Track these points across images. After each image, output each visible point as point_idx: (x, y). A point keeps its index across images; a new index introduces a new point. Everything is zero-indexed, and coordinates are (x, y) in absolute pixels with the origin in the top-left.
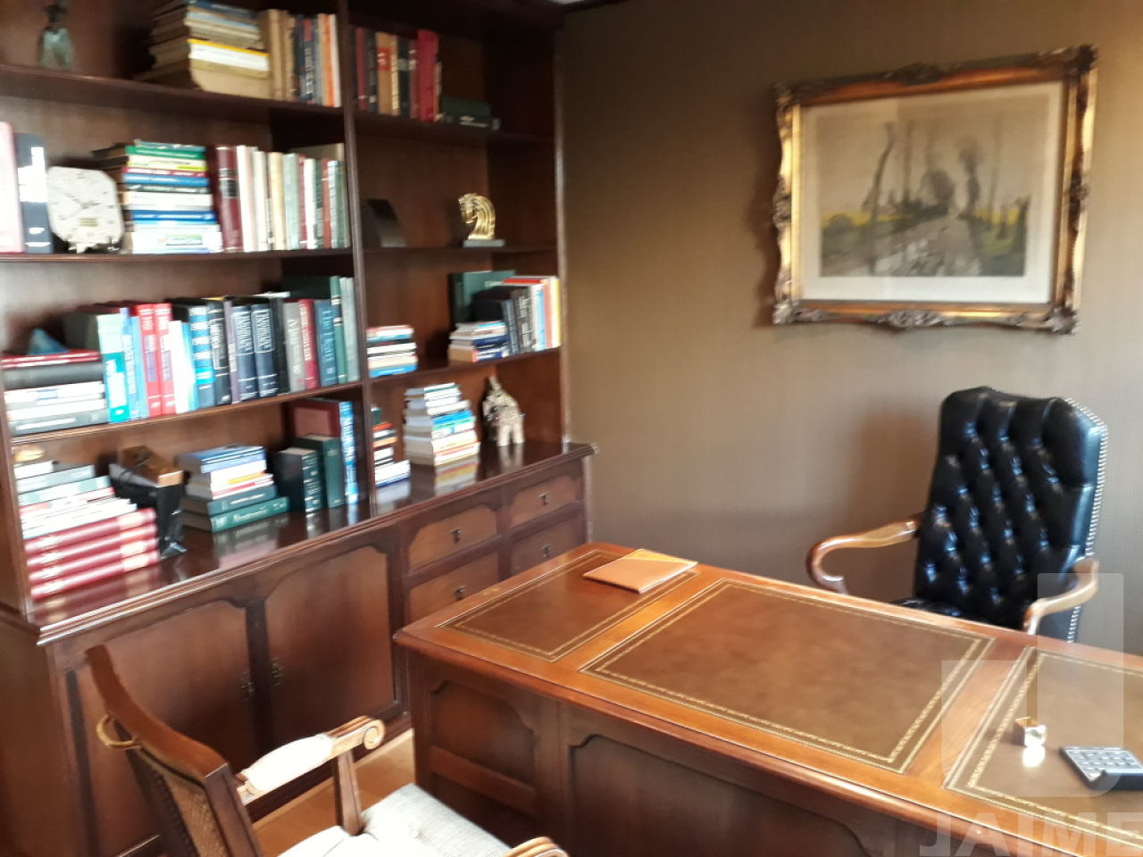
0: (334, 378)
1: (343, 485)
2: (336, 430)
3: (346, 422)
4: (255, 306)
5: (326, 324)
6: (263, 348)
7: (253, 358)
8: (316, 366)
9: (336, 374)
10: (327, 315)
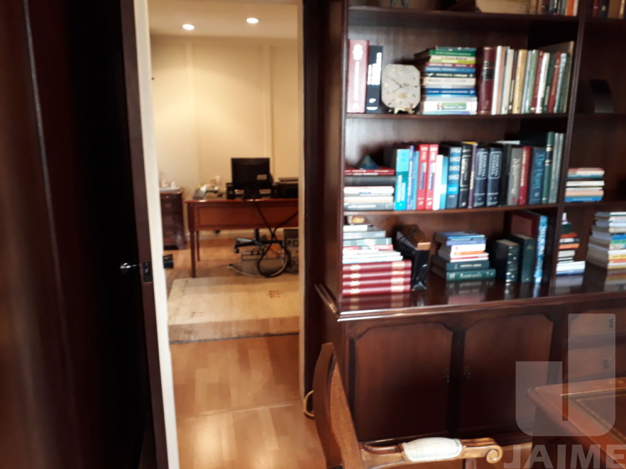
0: (539, 200)
1: (533, 270)
2: (535, 234)
3: (543, 229)
4: (492, 149)
5: (539, 163)
6: (493, 176)
7: (486, 181)
8: (527, 190)
9: (541, 196)
10: (541, 158)
